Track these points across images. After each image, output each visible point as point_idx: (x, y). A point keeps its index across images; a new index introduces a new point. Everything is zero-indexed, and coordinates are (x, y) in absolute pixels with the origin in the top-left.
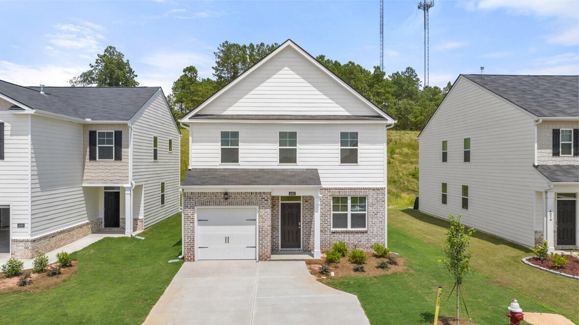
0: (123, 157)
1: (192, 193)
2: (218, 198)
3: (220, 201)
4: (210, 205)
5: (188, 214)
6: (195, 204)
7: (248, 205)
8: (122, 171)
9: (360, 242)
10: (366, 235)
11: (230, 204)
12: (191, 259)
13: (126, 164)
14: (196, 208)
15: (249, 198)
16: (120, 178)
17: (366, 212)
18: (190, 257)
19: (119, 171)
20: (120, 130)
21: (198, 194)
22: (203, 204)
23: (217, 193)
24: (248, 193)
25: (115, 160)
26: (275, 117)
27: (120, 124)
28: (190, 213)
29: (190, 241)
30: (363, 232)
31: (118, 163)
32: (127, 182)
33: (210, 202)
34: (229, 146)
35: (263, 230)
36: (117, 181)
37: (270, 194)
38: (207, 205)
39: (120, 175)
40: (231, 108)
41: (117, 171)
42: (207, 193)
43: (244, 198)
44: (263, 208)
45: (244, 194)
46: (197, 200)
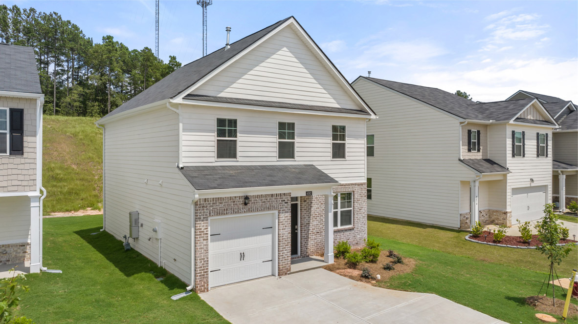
0: (25, 150)
1: (205, 199)
2: (237, 204)
3: (238, 208)
4: (227, 213)
5: (201, 229)
6: (210, 214)
7: (268, 210)
8: (24, 172)
9: (348, 239)
10: (353, 232)
11: (249, 211)
12: (205, 288)
13: (32, 161)
14: (210, 218)
15: (269, 202)
16: (20, 183)
17: (352, 209)
18: (203, 286)
19: (19, 172)
20: (20, 107)
21: (213, 201)
22: (219, 214)
23: (235, 197)
24: (268, 195)
25: (10, 154)
26: (277, 104)
27: (19, 99)
28: (203, 226)
29: (204, 264)
30: (351, 230)
31: (17, 160)
32: (32, 188)
33: (227, 210)
34: (225, 137)
35: (283, 239)
36: (15, 188)
37: (290, 195)
38: (224, 214)
39: (21, 177)
40: (228, 90)
41: (15, 172)
42: (223, 199)
43: (264, 202)
44: (283, 213)
45: (264, 197)
46: (211, 208)
